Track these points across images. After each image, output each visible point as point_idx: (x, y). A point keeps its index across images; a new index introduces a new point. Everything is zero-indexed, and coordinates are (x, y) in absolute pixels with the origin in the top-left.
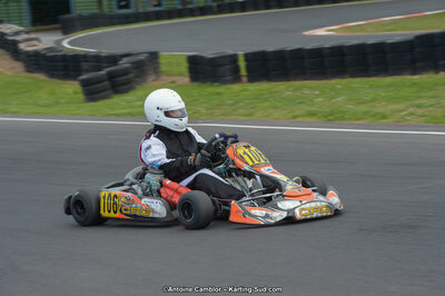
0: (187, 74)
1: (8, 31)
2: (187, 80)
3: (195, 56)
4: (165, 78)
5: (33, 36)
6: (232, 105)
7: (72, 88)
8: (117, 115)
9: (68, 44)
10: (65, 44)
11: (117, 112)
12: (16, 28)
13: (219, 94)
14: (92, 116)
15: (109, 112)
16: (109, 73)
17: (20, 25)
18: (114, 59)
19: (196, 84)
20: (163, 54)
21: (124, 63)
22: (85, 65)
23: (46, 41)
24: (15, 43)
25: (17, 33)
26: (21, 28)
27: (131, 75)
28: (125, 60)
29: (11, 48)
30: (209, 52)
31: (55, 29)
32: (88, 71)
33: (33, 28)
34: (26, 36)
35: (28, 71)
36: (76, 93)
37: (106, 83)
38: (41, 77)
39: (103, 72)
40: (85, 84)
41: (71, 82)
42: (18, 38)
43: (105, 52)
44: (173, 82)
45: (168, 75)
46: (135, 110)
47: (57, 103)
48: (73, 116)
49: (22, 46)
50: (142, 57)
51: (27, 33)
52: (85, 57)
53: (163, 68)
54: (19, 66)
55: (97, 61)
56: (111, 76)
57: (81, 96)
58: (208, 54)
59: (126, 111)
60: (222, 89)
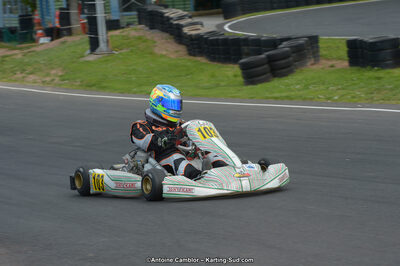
0: (347, 58)
1: (172, 16)
2: (346, 63)
3: (355, 40)
4: (324, 61)
5: (196, 20)
6: (392, 90)
7: (232, 71)
8: (276, 98)
9: (229, 28)
10: (226, 28)
11: (276, 95)
12: (181, 12)
13: (379, 78)
14: (251, 99)
15: (268, 95)
16: (268, 56)
17: (184, 9)
18: (274, 43)
19: (355, 68)
20: (323, 38)
21: (284, 47)
22: (245, 49)
23: (209, 25)
24: (179, 27)
25: (181, 18)
26: (186, 13)
27: (291, 59)
28: (285, 43)
29: (175, 32)
30: (369, 36)
31: (218, 14)
32: (248, 55)
33: (195, 13)
34: (190, 20)
35: (190, 54)
36: (235, 76)
37: (266, 66)
38: (202, 60)
39: (263, 56)
40: (245, 67)
41: (231, 65)
42: (182, 22)
43: (265, 36)
44: (332, 66)
45: (328, 59)
46: (293, 93)
47: (218, 85)
48: (233, 99)
49: (186, 30)
50: (301, 41)
51: (190, 17)
52: (246, 41)
53: (322, 52)
54: (182, 49)
55: (258, 45)
56: (271, 60)
57: (241, 79)
58: (369, 38)
59: (284, 94)
60: (382, 73)
